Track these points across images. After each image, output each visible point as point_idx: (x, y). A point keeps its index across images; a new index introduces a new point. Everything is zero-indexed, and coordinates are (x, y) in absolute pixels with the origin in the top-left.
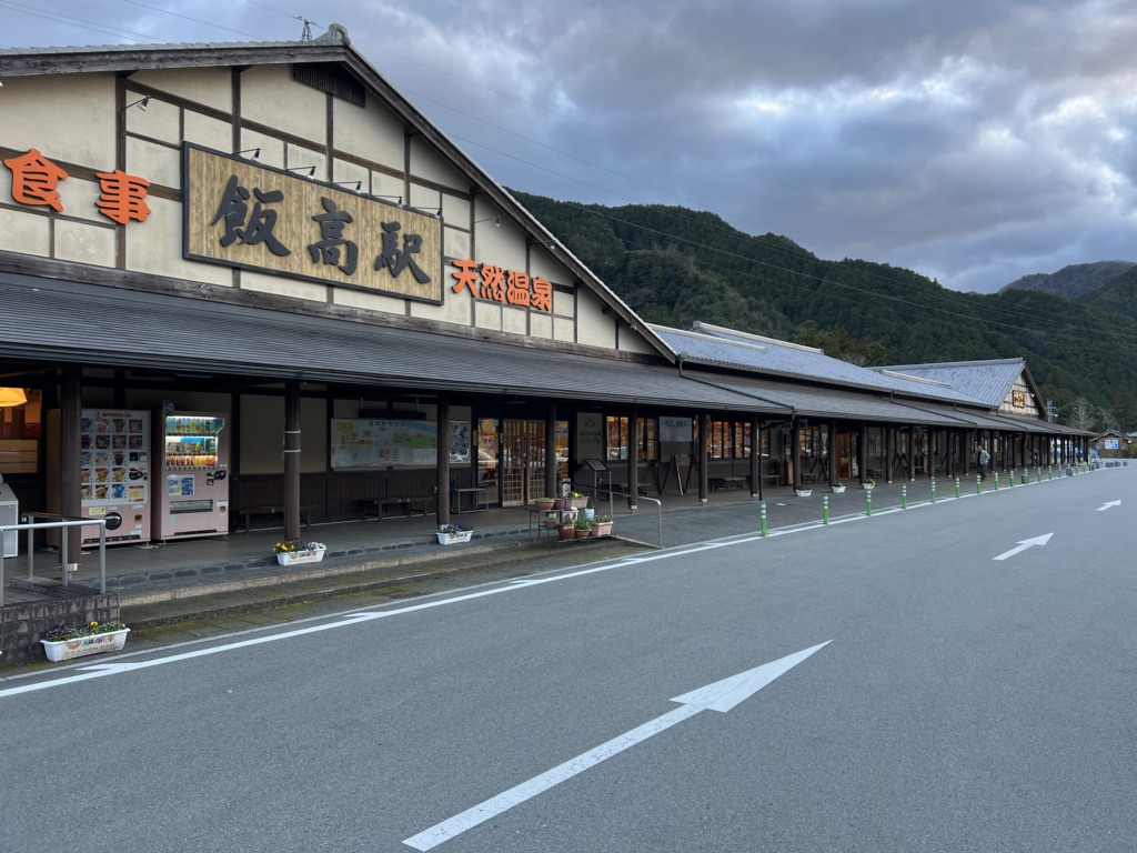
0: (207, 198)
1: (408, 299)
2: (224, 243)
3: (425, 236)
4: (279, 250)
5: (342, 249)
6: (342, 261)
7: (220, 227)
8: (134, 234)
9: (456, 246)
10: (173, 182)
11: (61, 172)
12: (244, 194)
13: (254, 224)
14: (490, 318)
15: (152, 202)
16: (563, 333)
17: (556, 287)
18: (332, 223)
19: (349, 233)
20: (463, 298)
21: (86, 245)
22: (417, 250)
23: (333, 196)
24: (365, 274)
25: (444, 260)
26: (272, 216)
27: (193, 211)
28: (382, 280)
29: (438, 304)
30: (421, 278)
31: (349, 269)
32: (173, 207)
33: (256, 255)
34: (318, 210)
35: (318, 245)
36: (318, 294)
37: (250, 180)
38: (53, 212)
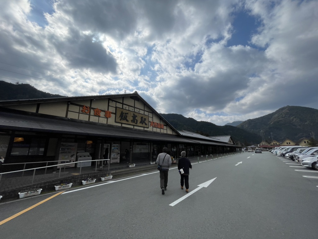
0: (118, 114)
1: (144, 127)
2: (120, 120)
3: (146, 118)
4: (127, 121)
5: (136, 121)
6: (136, 122)
7: (120, 118)
8: (109, 119)
9: (150, 119)
10: (114, 112)
11: (101, 111)
12: (123, 113)
13: (124, 117)
14: (155, 130)
15: (112, 115)
16: (165, 132)
17: (164, 125)
18: (134, 117)
19: (137, 118)
20: (152, 127)
21: (103, 121)
22: (145, 120)
23: (135, 113)
24: (139, 124)
25: (149, 122)
26: (127, 116)
27: (117, 116)
28: (140, 125)
29: (148, 128)
30: (146, 124)
31: (136, 123)
32: (114, 115)
33: (124, 122)
34: (132, 115)
35: (133, 120)
36: (132, 127)
37: (124, 111)
38: (99, 116)
